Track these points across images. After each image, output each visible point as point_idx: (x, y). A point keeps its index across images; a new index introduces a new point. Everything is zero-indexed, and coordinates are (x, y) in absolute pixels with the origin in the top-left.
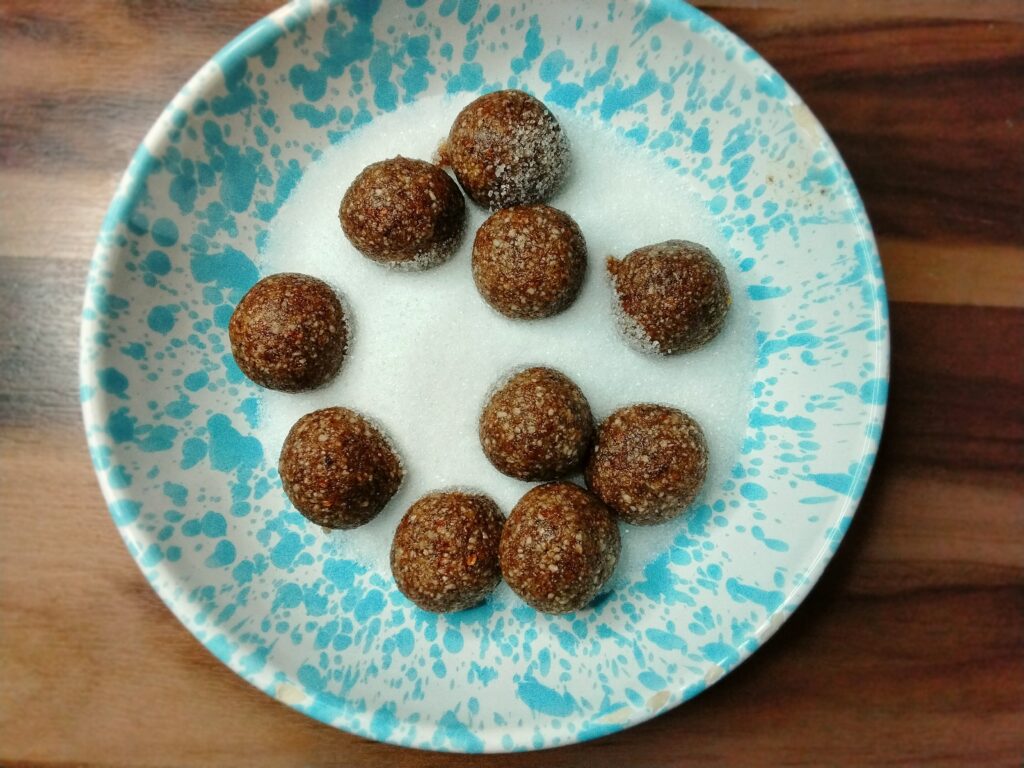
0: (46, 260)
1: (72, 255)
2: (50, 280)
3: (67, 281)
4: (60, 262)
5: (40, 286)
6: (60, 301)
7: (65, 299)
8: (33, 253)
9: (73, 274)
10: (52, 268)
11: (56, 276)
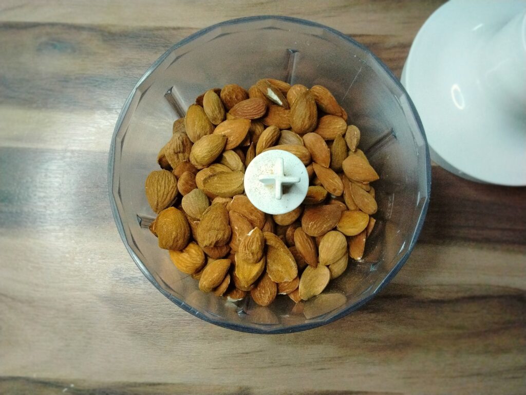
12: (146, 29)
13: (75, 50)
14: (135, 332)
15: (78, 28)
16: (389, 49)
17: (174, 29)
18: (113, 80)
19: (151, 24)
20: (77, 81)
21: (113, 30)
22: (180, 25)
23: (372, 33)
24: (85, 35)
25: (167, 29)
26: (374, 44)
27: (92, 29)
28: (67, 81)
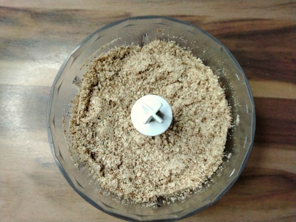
0: (7, 85)
1: (15, 84)
2: (9, 91)
3: (13, 91)
4: (11, 86)
5: (6, 92)
6: (11, 96)
7: (13, 96)
8: (4, 83)
9: (15, 89)
10: (9, 87)
11: (10, 89)
12: (58, 11)
13: (14, 23)
14: (49, 196)
15: (16, 10)
16: (206, 24)
17: (75, 10)
18: (36, 42)
19: (61, 7)
20: (15, 43)
21: (38, 11)
22: (78, 8)
23: (196, 15)
24: (20, 14)
25: (70, 10)
26: (197, 21)
27: (25, 11)
28: (9, 43)
